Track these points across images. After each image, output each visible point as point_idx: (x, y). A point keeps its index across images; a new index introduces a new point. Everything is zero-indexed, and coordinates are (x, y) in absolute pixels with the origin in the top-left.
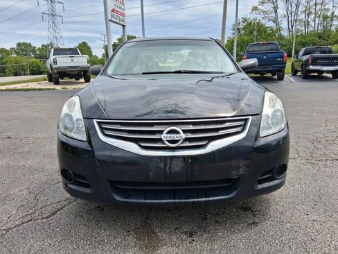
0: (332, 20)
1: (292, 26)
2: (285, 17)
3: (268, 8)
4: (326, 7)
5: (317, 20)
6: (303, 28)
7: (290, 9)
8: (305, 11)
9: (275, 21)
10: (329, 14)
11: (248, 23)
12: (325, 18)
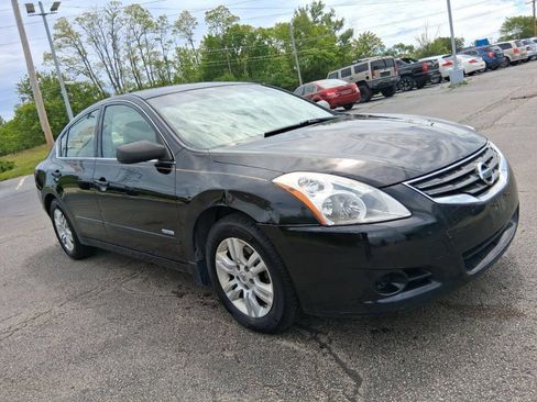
0: (167, 68)
1: (117, 79)
2: (102, 67)
3: (71, 55)
4: (154, 50)
5: (148, 67)
6: (134, 81)
7: (105, 55)
8: (128, 56)
9: (88, 73)
10: (161, 59)
11: (43, 80)
12: (158, 64)
